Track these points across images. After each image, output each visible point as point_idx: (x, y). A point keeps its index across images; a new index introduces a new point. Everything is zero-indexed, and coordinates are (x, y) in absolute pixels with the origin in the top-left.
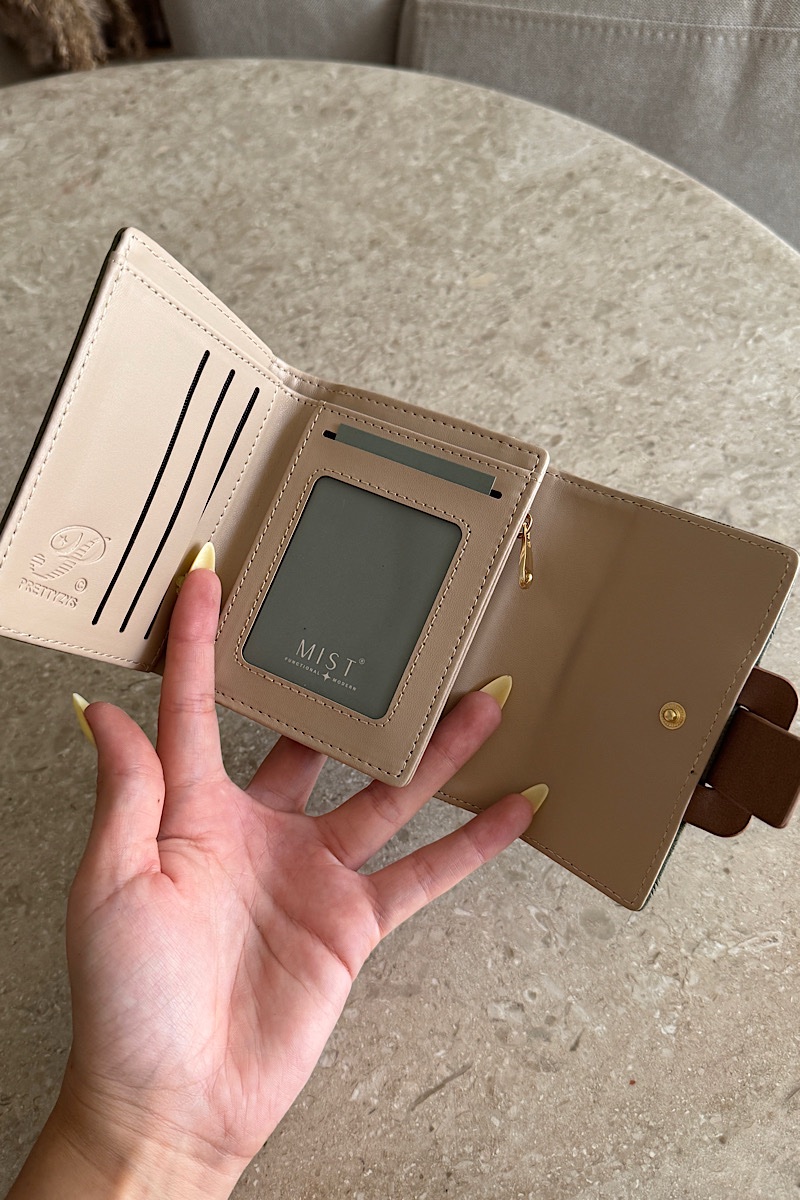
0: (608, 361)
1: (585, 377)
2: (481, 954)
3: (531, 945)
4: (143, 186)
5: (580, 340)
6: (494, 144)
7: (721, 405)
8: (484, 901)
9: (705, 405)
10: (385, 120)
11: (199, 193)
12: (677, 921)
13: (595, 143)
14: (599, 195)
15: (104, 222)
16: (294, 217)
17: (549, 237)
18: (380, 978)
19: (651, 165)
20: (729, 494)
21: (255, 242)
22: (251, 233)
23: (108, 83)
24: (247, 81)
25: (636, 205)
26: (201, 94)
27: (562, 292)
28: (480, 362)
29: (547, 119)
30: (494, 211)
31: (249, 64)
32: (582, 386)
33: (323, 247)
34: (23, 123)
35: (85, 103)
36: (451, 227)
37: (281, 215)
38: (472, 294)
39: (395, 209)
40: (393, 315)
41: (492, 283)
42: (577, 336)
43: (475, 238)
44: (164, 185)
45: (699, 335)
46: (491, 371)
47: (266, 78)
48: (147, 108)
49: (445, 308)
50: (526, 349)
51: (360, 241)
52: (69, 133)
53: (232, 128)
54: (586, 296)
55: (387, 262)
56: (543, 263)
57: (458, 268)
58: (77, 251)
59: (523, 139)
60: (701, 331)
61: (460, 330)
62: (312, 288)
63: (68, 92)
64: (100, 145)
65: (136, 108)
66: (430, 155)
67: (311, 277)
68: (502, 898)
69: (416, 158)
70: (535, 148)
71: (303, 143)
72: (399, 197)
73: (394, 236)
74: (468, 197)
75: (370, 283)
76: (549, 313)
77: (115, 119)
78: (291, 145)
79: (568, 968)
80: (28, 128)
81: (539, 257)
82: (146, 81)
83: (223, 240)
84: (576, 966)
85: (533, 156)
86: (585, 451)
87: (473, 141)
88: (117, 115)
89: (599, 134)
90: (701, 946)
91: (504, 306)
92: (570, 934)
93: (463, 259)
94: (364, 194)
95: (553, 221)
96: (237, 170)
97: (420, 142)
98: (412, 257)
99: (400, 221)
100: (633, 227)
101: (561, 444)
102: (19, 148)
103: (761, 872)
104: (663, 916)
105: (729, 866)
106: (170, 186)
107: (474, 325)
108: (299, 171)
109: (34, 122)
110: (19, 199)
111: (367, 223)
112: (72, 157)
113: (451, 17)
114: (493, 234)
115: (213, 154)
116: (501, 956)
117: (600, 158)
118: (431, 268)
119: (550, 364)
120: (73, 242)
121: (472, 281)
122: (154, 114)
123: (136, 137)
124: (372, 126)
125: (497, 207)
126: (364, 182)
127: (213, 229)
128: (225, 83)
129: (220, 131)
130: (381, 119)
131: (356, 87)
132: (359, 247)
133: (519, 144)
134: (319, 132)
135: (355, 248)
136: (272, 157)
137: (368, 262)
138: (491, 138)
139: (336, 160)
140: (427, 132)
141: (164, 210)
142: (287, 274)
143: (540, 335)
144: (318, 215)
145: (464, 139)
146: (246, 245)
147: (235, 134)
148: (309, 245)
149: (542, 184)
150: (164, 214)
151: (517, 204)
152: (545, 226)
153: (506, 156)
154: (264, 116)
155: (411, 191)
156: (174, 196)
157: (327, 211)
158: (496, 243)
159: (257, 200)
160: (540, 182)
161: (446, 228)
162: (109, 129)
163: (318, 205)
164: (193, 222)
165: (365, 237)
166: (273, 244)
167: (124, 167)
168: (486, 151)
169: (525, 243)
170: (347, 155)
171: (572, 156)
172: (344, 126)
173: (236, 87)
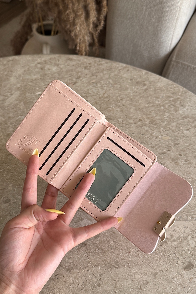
0: (195, 170)
1: (187, 172)
4: (86, 89)
5: (189, 162)
6: (181, 103)
10: (153, 89)
11: (99, 95)
16: (122, 108)
17: (188, 132)
21: (109, 111)
22: (109, 109)
23: (85, 60)
24: (121, 69)
26: (108, 69)
27: (187, 147)
28: (159, 159)
30: (175, 121)
31: (122, 65)
32: (186, 174)
33: (126, 117)
34: (61, 65)
35: (78, 64)
36: (162, 122)
37: (118, 106)
38: (162, 141)
39: (148, 113)
40: (139, 140)
41: (169, 140)
42: (188, 161)
43: (168, 126)
44: (91, 90)
46: (161, 163)
47: (125, 70)
48: (93, 69)
49: (154, 142)
50: (173, 160)
51: (137, 118)
52: (72, 70)
53: (113, 80)
54: (194, 150)
55: (142, 126)
56: (184, 138)
57: (160, 133)
59: (189, 104)
61: (156, 149)
62: (120, 127)
63: (75, 60)
64: (78, 76)
65: (90, 69)
66: (162, 101)
67: (121, 124)
69: (158, 101)
70: (191, 107)
71: (130, 89)
72: (150, 110)
73: (146, 120)
74: (169, 115)
75: (136, 130)
76: (182, 152)
77: (84, 70)
78: (127, 89)
81: (184, 136)
82: (95, 62)
83: (101, 108)
85: (190, 109)
87: (175, 101)
88: (85, 69)
91: (170, 147)
93: (163, 131)
94: (141, 107)
95: (191, 128)
96: (111, 92)
97: (161, 98)
98: (149, 127)
99: (148, 116)
102: (58, 71)
106: (92, 91)
107: (161, 149)
108: (126, 96)
109: (64, 65)
111: (140, 115)
112: (70, 77)
113: (180, 65)
114: (173, 126)
115: (106, 86)
118: (153, 131)
119: (179, 166)
121: (163, 137)
122: (95, 71)
123: (88, 76)
124: (149, 89)
125: (176, 120)
126: (142, 104)
127: (100, 105)
128: (115, 68)
129: (109, 80)
130: (152, 88)
131: (148, 78)
132: (136, 120)
133: (188, 105)
134: (135, 87)
135: (135, 120)
136: (121, 91)
137: (137, 125)
138: (180, 101)
139: (137, 96)
140: (163, 95)
141: (89, 96)
142: (115, 121)
143: (178, 157)
144: (128, 109)
145: (173, 99)
146: (107, 111)
147: (113, 82)
148: (123, 116)
149: (190, 117)
150: (89, 98)
151: (182, 121)
152: (188, 128)
153: (183, 107)
154: (122, 80)
155: (154, 109)
156: (93, 94)
157: (130, 109)
158: (173, 129)
159: (113, 101)
160: (190, 116)
161: (160, 122)
162: (82, 72)
163: (129, 106)
164: (95, 102)
165: (138, 118)
166: (114, 113)
167: (83, 83)
168: (178, 104)
169: (181, 131)
170: (140, 95)
172: (142, 88)
173: (117, 70)
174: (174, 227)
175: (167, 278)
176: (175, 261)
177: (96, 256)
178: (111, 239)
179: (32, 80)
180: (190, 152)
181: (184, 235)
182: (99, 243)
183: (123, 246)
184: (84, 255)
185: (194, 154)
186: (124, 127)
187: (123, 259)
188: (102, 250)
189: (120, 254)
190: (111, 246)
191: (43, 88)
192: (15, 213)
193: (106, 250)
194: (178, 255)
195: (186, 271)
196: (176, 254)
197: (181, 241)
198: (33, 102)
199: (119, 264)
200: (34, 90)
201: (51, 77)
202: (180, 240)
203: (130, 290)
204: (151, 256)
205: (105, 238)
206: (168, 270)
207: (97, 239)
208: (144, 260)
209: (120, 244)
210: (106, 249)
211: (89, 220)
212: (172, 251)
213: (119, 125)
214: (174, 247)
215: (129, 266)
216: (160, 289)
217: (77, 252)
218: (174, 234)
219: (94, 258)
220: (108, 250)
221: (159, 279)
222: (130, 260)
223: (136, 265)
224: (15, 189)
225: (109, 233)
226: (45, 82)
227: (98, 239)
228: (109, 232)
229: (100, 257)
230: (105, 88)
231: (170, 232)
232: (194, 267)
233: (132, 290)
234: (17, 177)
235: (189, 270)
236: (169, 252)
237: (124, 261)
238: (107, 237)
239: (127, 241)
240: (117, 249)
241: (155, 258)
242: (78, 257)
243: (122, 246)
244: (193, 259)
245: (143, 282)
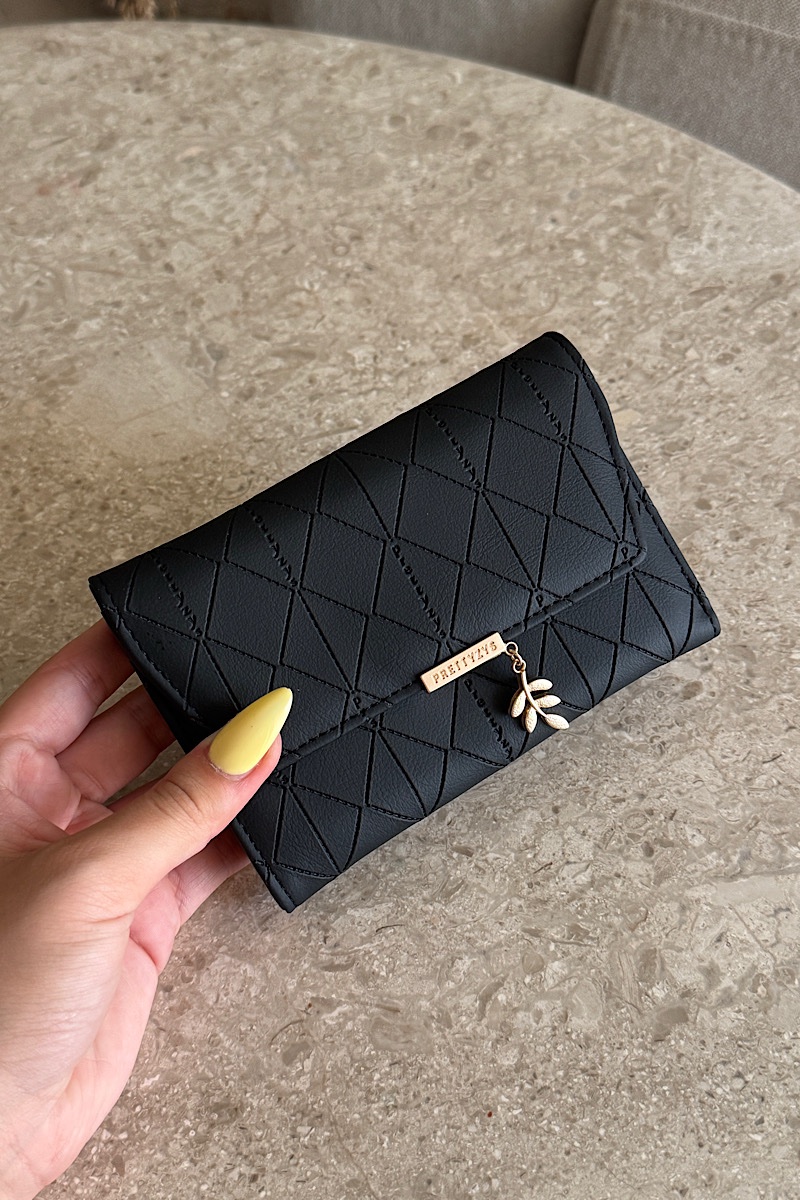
4: (152, 204)
5: (752, 536)
6: (672, 214)
10: (520, 156)
11: (231, 226)
15: (85, 246)
16: (361, 282)
17: (728, 372)
21: (296, 312)
22: (294, 298)
23: (135, 43)
24: (333, 70)
26: (263, 78)
29: (757, 188)
30: (653, 318)
31: (340, 45)
32: (745, 610)
33: (394, 333)
35: (97, 66)
36: (583, 332)
37: (343, 275)
39: (511, 294)
43: (619, 354)
44: (184, 204)
47: (360, 70)
48: (183, 86)
51: (449, 333)
52: (65, 107)
53: (296, 135)
54: (772, 469)
58: (38, 283)
62: (366, 393)
63: (77, 47)
64: (105, 130)
65: (167, 84)
66: (575, 218)
67: (369, 376)
69: (554, 221)
70: (731, 228)
71: (394, 173)
72: (519, 277)
74: (621, 290)
77: (135, 96)
78: (378, 174)
81: (710, 398)
82: (190, 48)
85: (727, 242)
86: (734, 716)
87: (641, 208)
88: (138, 90)
94: (468, 265)
95: (741, 344)
96: (293, 200)
97: (565, 200)
99: (511, 312)
101: (698, 698)
106: (190, 209)
108: (379, 215)
111: (464, 309)
112: (61, 142)
114: (646, 351)
115: (263, 169)
120: (37, 268)
122: (192, 98)
123: (158, 128)
124: (499, 163)
125: (660, 312)
126: (472, 246)
127: (240, 282)
128: (300, 67)
129: (277, 138)
130: (515, 154)
131: (487, 101)
132: (447, 343)
133: (710, 220)
134: (420, 160)
135: (438, 344)
136: (347, 188)
137: (456, 366)
138: (670, 205)
139: (438, 207)
140: (577, 183)
141: (176, 241)
142: (334, 366)
143: (692, 518)
144: (395, 285)
145: (629, 202)
146: (284, 314)
147: (301, 145)
148: (375, 328)
149: (734, 286)
151: (691, 312)
152: (728, 351)
153: (686, 236)
154: (347, 125)
155: (537, 269)
156: (194, 223)
157: (410, 282)
158: (648, 366)
159: (313, 248)
160: (731, 282)
162: (122, 109)
163: (399, 270)
164: (214, 266)
165: (459, 328)
166: (323, 317)
167: (132, 169)
168: (659, 224)
169: (693, 372)
170: (454, 200)
171: (786, 250)
172: (458, 156)
173: (314, 77)
174: (717, 921)
176: (746, 1119)
177: (305, 1167)
178: (376, 1048)
180: (751, 481)
181: (775, 959)
182: (313, 1085)
183: (451, 1080)
184: (234, 1175)
185: (773, 489)
186: (386, 388)
187: (459, 1159)
188: (334, 1123)
189: (439, 1133)
190: (382, 1090)
193: (355, 1124)
194: (760, 1078)
196: (749, 1077)
197: (764, 995)
199: (438, 1191)
202: (761, 989)
204: (608, 1111)
205: (343, 1052)
206: (711, 1177)
207: (298, 1064)
208: (577, 1144)
209: (431, 1073)
210: (357, 1116)
211: (240, 959)
212: (724, 1063)
213: (360, 383)
214: (730, 1035)
215: (497, 1193)
217: (192, 1161)
218: (721, 963)
219: (294, 1179)
220: (365, 1117)
222: (497, 1154)
223: (535, 1180)
225: (363, 1017)
227: (302, 1061)
228: (359, 1013)
229: (325, 1166)
230: (261, 182)
231: (701, 950)
236: (708, 1070)
237: (463, 1166)
238: (357, 1042)
239: (466, 1047)
240: (419, 1106)
241: (633, 1119)
242: (197, 1191)
243: (445, 1082)
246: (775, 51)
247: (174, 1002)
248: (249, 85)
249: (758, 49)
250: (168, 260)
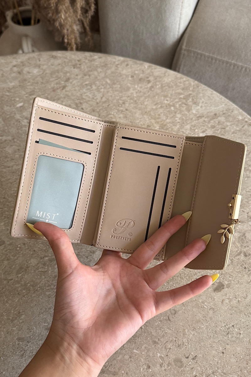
2: (140, 366)
3: (156, 365)
4: (78, 94)
6: (193, 100)
7: (249, 199)
8: (144, 349)
9: (245, 198)
10: (160, 86)
11: (96, 100)
12: (204, 366)
13: (226, 105)
14: (224, 123)
16: (125, 113)
18: (106, 368)
19: (242, 115)
20: (247, 229)
22: (110, 116)
23: (73, 57)
24: (118, 64)
25: (235, 128)
26: (102, 66)
29: (212, 94)
30: (188, 122)
31: (120, 59)
34: (43, 65)
35: (65, 62)
36: (173, 125)
37: (121, 111)
39: (157, 116)
43: (181, 130)
44: (86, 95)
45: (247, 175)
47: (124, 65)
48: (84, 67)
52: (58, 71)
53: (110, 79)
60: (248, 174)
63: (60, 57)
64: (67, 77)
65: (81, 67)
66: (172, 100)
68: (150, 349)
69: (167, 100)
70: (206, 103)
71: (132, 89)
72: (159, 113)
73: (155, 125)
74: (181, 116)
78: (128, 89)
79: (166, 375)
80: (45, 67)
82: (86, 58)
84: (169, 375)
85: (205, 106)
87: (186, 98)
88: (74, 68)
89: (228, 102)
90: (210, 376)
92: (169, 364)
94: (148, 110)
95: (207, 129)
96: (110, 94)
97: (169, 96)
99: (158, 120)
100: (232, 135)
102: (41, 73)
103: (234, 355)
104: (200, 364)
105: (224, 351)
106: (87, 96)
108: (129, 98)
109: (47, 65)
110: (38, 91)
111: (147, 119)
112: (57, 79)
113: (192, 54)
114: (187, 130)
115: (103, 87)
116: (146, 367)
117: (226, 110)
122: (86, 70)
123: (79, 77)
124: (155, 87)
125: (190, 121)
126: (149, 105)
127: (98, 112)
128: (111, 64)
129: (106, 80)
130: (158, 85)
131: (152, 73)
133: (201, 101)
134: (138, 86)
136: (121, 92)
138: (192, 98)
139: (141, 97)
140: (172, 92)
144: (132, 114)
145: (184, 97)
147: (111, 82)
150: (84, 104)
151: (197, 121)
152: (204, 130)
153: (196, 105)
154: (121, 77)
155: (163, 111)
156: (88, 99)
157: (135, 113)
159: (114, 105)
160: (205, 115)
161: (172, 125)
162: (71, 72)
163: (133, 110)
164: (92, 109)
165: (146, 124)
168: (190, 102)
169: (197, 134)
170: (145, 95)
171: (217, 108)
172: (146, 85)
173: (114, 66)
175: (197, 303)
179: (9, 88)
191: (25, 98)
192: (12, 256)
195: (216, 293)
198: (15, 116)
200: (13, 102)
201: (33, 83)
203: (158, 323)
204: (176, 281)
208: (169, 287)
212: (199, 273)
216: (190, 317)
221: (188, 306)
224: (8, 228)
226: (26, 90)
230: (102, 90)
232: (225, 287)
233: (160, 322)
234: (8, 213)
235: (219, 292)
244: (223, 279)
245: (171, 312)
246: (218, 61)
247: (88, 260)
248: (99, 67)
249: (214, 61)
250: (82, 107)
